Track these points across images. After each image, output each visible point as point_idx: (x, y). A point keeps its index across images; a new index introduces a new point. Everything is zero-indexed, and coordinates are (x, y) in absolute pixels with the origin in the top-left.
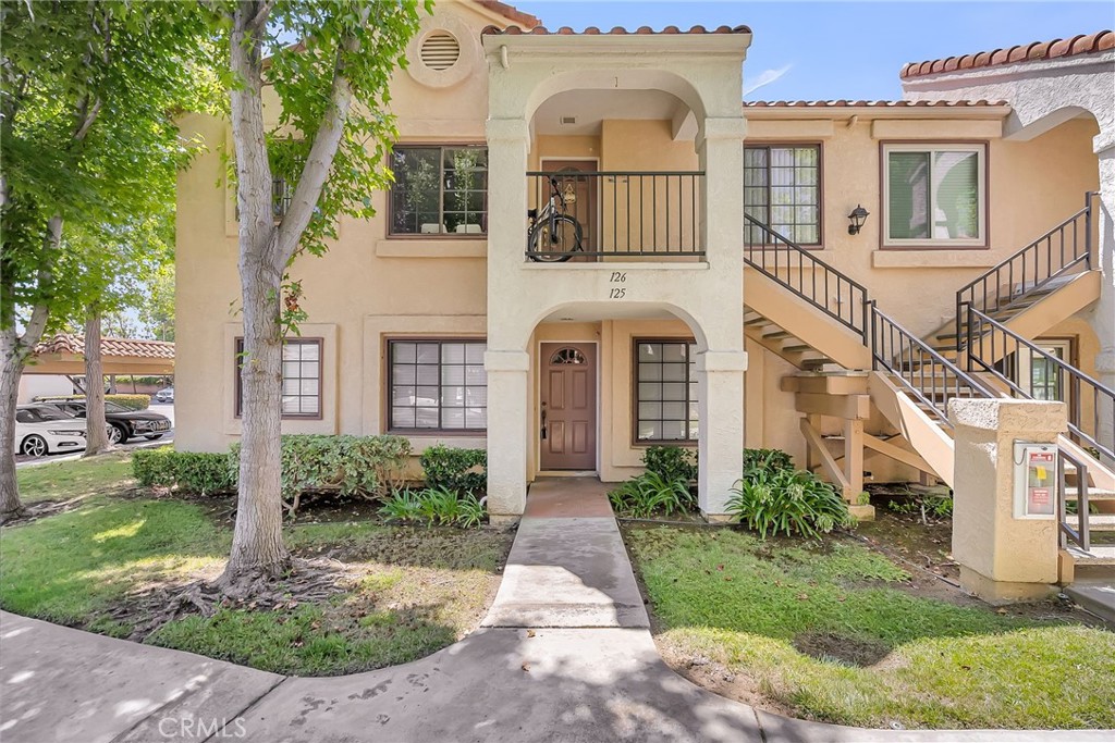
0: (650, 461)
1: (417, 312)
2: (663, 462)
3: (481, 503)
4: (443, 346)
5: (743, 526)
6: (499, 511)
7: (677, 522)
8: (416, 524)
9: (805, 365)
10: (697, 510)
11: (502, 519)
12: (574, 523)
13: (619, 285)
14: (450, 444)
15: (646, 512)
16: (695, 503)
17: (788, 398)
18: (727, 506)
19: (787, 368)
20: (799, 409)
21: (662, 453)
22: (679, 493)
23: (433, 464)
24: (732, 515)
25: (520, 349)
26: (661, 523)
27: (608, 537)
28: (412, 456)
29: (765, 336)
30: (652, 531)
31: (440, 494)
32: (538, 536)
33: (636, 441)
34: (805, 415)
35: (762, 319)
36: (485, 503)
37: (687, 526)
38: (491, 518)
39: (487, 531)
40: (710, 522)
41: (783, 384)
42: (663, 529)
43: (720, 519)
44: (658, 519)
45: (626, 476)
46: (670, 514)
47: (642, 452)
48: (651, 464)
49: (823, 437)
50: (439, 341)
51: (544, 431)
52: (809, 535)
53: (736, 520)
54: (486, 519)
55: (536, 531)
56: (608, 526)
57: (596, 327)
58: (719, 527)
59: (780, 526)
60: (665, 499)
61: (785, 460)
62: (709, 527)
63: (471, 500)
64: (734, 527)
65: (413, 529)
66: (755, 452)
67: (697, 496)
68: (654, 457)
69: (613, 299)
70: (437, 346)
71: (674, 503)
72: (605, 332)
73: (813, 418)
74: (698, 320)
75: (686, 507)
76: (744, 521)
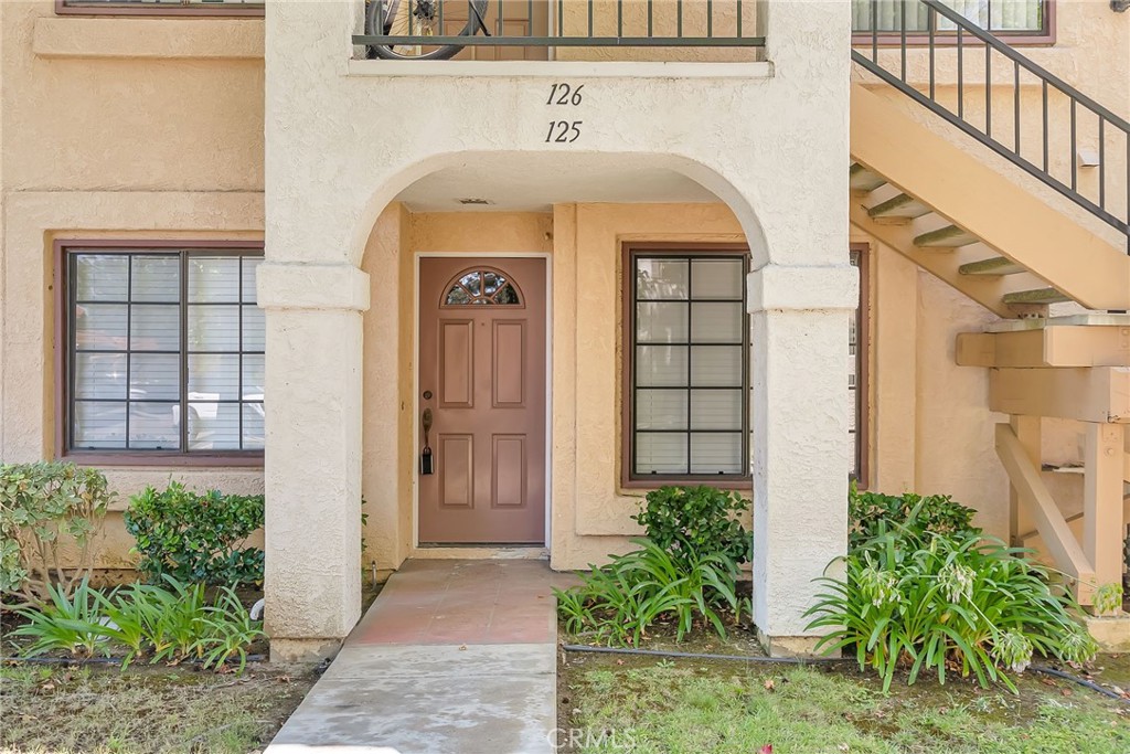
0: (654, 522)
1: (130, 184)
2: (685, 523)
3: (254, 614)
4: (192, 262)
5: (846, 661)
6: (291, 632)
7: (697, 655)
8: (97, 663)
9: (1011, 306)
10: (752, 630)
11: (298, 649)
12: (458, 656)
13: (568, 113)
14: (199, 483)
15: (631, 631)
16: (745, 614)
17: (972, 381)
18: (810, 618)
19: (971, 314)
20: (994, 406)
21: (681, 503)
22: (709, 591)
23: (158, 528)
24: (823, 639)
25: (340, 258)
26: (659, 657)
27: (524, 684)
28: (110, 513)
29: (919, 240)
30: (633, 674)
31: (160, 595)
32: (364, 683)
33: (630, 474)
34: (1006, 419)
35: (954, 229)
36: (262, 612)
37: (718, 664)
38: (275, 646)
39: (258, 676)
40: (773, 655)
41: (962, 348)
42: (659, 669)
43: (796, 648)
44: (656, 648)
45: (599, 557)
46: (686, 639)
47: (639, 503)
48: (657, 529)
49: (1047, 468)
50: (182, 251)
51: (426, 458)
52: (990, 682)
53: (832, 650)
54: (261, 649)
55: (366, 675)
56: (534, 663)
57: (542, 222)
58: (790, 664)
59: (924, 663)
60: (678, 603)
61: (959, 519)
62: (765, 663)
63: (230, 608)
64: (826, 667)
65: (86, 673)
66: (889, 500)
67: (750, 598)
68: (664, 513)
69: (553, 146)
70: (176, 261)
71: (695, 614)
72: (559, 231)
73: (1023, 425)
74: (747, 196)
75: (725, 623)
76: (850, 650)
